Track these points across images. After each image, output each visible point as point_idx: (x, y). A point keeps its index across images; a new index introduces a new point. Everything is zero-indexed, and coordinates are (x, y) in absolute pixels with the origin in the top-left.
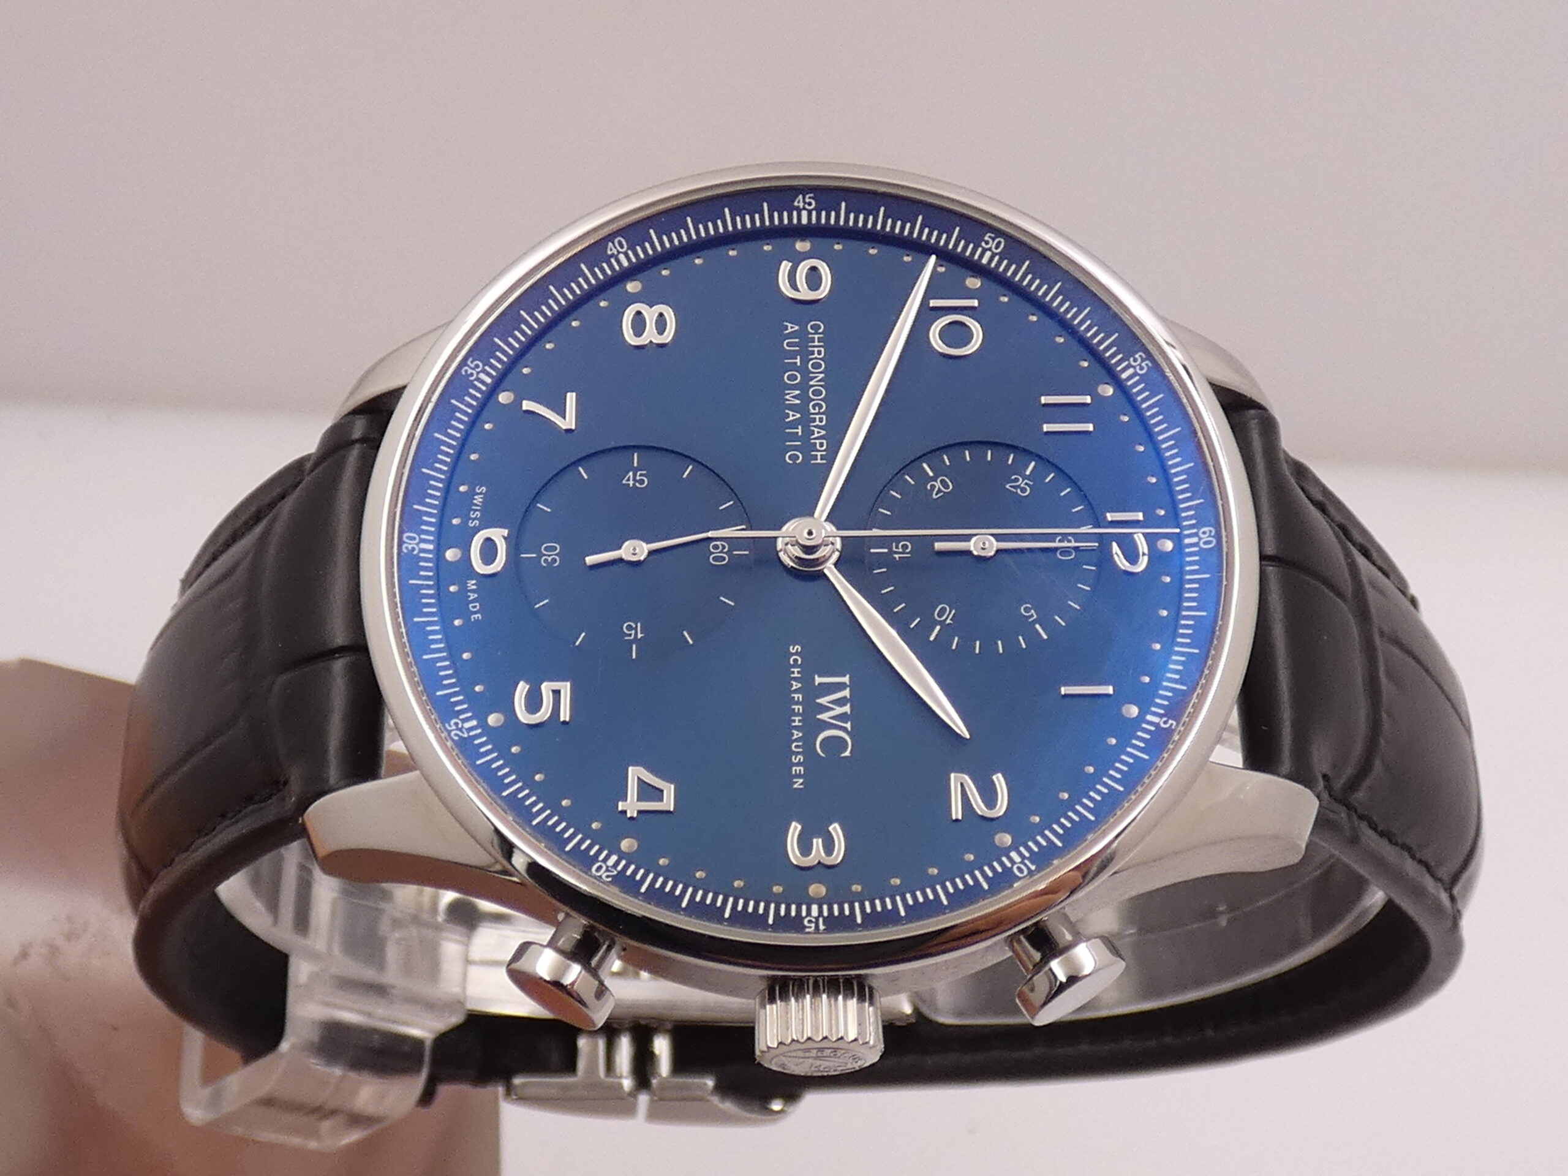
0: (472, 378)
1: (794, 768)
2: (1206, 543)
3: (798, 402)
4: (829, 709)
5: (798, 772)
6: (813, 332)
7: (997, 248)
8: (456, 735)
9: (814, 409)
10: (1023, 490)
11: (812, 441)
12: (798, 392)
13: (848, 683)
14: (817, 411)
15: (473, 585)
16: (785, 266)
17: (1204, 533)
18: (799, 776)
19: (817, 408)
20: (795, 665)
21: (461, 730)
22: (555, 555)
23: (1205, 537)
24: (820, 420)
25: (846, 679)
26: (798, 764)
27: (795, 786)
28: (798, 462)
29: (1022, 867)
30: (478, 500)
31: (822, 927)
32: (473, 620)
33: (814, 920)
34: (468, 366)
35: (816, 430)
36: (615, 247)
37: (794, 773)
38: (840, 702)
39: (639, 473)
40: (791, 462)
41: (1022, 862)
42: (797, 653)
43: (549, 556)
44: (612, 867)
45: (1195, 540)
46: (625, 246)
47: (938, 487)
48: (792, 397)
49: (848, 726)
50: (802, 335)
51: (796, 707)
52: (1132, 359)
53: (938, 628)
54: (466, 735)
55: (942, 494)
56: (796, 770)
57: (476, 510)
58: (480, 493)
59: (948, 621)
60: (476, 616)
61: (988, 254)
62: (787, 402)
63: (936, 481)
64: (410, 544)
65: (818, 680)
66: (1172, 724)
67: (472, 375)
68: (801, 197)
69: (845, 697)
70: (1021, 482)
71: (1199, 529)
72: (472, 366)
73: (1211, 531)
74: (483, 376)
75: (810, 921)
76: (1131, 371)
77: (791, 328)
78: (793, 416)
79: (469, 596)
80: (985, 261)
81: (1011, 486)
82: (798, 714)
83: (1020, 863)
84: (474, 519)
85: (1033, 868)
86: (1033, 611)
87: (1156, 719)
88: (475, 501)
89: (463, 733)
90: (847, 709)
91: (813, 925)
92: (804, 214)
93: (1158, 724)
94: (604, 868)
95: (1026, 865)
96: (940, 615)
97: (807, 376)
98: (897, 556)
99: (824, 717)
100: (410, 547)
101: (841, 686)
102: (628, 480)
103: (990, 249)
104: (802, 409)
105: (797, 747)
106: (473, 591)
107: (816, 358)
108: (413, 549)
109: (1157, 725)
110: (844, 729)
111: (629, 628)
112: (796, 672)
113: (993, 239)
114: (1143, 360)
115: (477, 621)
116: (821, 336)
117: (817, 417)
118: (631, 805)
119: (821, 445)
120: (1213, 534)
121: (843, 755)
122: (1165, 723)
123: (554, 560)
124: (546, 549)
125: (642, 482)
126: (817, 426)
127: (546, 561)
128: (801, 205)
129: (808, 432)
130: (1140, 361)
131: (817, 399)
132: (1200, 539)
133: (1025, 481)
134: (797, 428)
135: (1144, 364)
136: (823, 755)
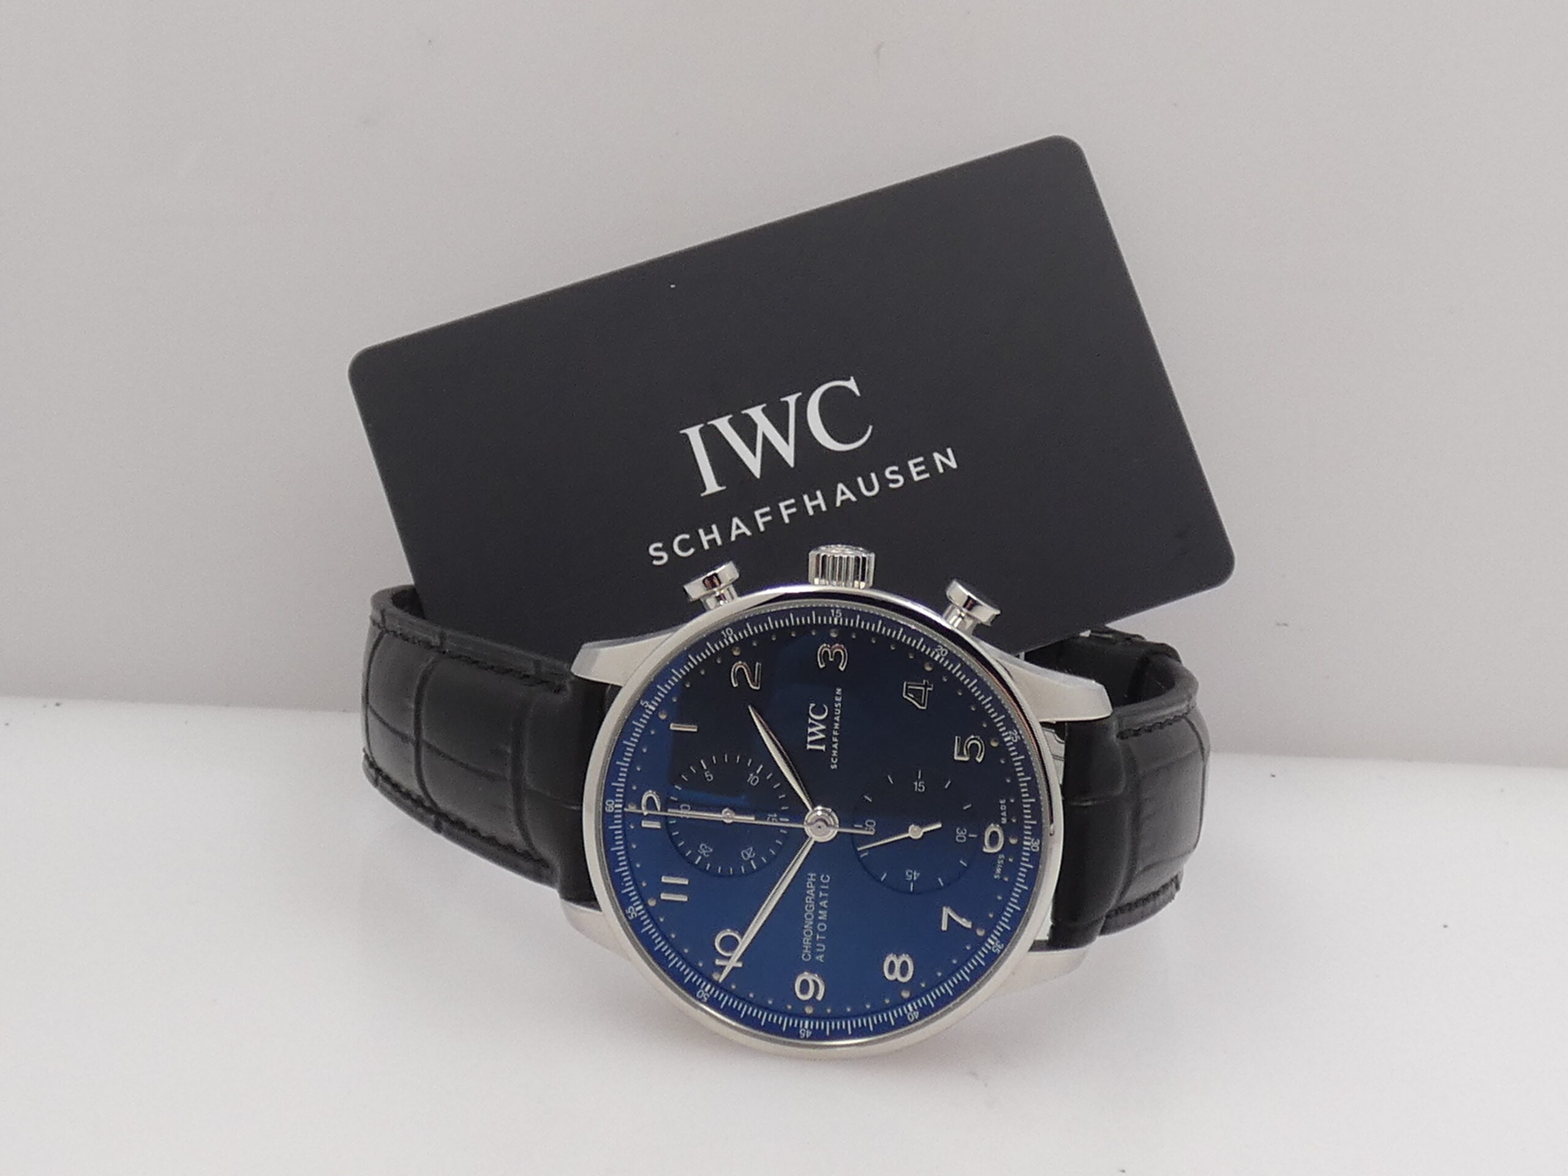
0: (998, 942)
1: (840, 700)
3: (820, 912)
4: (818, 731)
5: (838, 697)
6: (808, 954)
7: (702, 992)
8: (1015, 733)
10: (703, 847)
11: (814, 887)
12: (820, 918)
13: (808, 744)
15: (1003, 821)
16: (819, 997)
17: (611, 809)
18: (838, 695)
19: (810, 906)
20: (835, 757)
21: (1012, 736)
22: (959, 834)
23: (611, 806)
24: (809, 900)
25: (809, 746)
26: (837, 702)
27: (841, 690)
28: (823, 876)
29: (728, 634)
30: (999, 871)
31: (833, 611)
32: (1005, 800)
33: (837, 615)
34: (999, 949)
35: (812, 894)
36: (914, 1015)
38: (813, 734)
39: (911, 879)
40: (828, 876)
41: (728, 636)
42: (833, 764)
43: (962, 834)
44: (938, 653)
45: (616, 806)
46: (908, 1015)
47: (748, 854)
48: (823, 915)
49: (810, 721)
50: (814, 953)
51: (836, 733)
52: (636, 916)
53: (758, 771)
54: (1010, 732)
55: (748, 850)
56: (840, 698)
57: (1001, 865)
58: (997, 874)
59: (751, 775)
60: (1002, 803)
61: (707, 989)
62: (826, 912)
64: (1036, 845)
65: (823, 748)
66: (642, 702)
67: (998, 944)
68: (808, 1036)
69: (810, 736)
70: (704, 851)
71: (614, 811)
72: (997, 949)
74: (993, 943)
75: (839, 615)
76: (637, 909)
77: (820, 958)
79: (1006, 814)
80: (709, 986)
81: (710, 850)
84: (1001, 859)
85: (723, 632)
86: (707, 776)
87: (651, 707)
89: (1011, 734)
90: (810, 730)
91: (837, 612)
92: (806, 1026)
93: (649, 704)
94: (942, 652)
96: (756, 779)
97: (814, 926)
98: (775, 816)
99: (822, 727)
100: (1036, 843)
101: (812, 743)
102: (916, 875)
103: (705, 993)
104: (818, 908)
105: (838, 711)
106: (1003, 816)
107: (808, 937)
108: (1034, 842)
110: (812, 719)
111: (921, 788)
112: (835, 753)
113: (703, 997)
114: (630, 914)
115: (1002, 799)
116: (804, 951)
117: (810, 902)
118: (926, 686)
119: (810, 885)
120: (607, 808)
121: (814, 704)
123: (959, 831)
124: (964, 839)
125: (909, 873)
126: (810, 896)
127: (964, 832)
128: (808, 1032)
129: (816, 893)
130: (632, 914)
131: (810, 912)
132: (614, 806)
133: (702, 852)
134: (822, 896)
135: (630, 912)
136: (825, 706)
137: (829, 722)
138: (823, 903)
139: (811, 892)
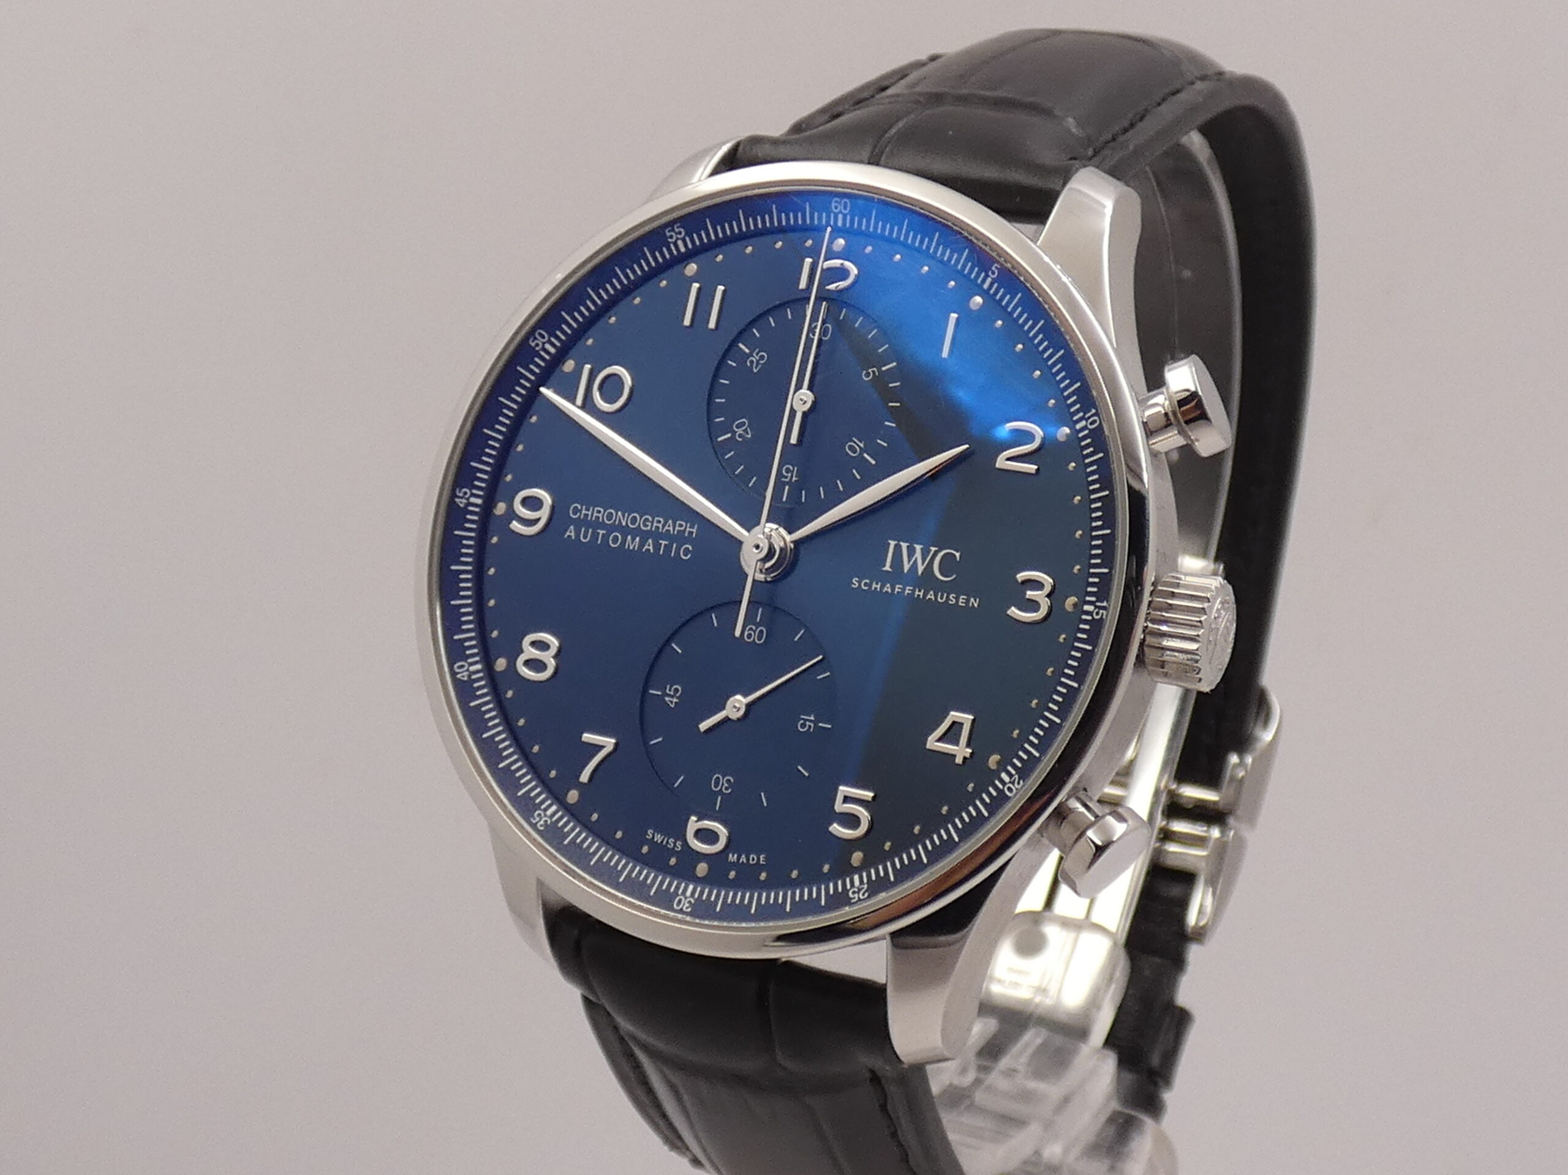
0: (549, 822)
1: (960, 604)
2: (845, 208)
3: (638, 539)
4: (915, 562)
5: (964, 601)
6: (578, 514)
7: (544, 337)
8: (863, 894)
9: (647, 526)
10: (762, 357)
11: (676, 532)
12: (629, 537)
13: (896, 542)
14: (650, 524)
15: (733, 856)
16: (515, 525)
17: (836, 207)
18: (968, 601)
19: (647, 523)
20: (870, 585)
21: (860, 890)
22: (723, 779)
23: (841, 206)
24: (657, 523)
25: (892, 543)
26: (957, 599)
27: (976, 605)
28: (690, 548)
29: (1091, 419)
30: (658, 838)
31: (1105, 604)
32: (764, 863)
33: (1097, 610)
34: (537, 823)
35: (666, 528)
36: (462, 672)
37: (964, 605)
38: (911, 551)
39: (668, 691)
40: (689, 556)
41: (1087, 420)
42: (860, 582)
43: (723, 784)
44: (1011, 778)
45: (840, 216)
46: (464, 663)
47: (742, 430)
48: (633, 543)
50: (579, 524)
51: (907, 592)
52: (670, 240)
53: (865, 455)
54: (866, 886)
55: (748, 429)
56: (962, 602)
57: (667, 842)
58: (653, 835)
59: (862, 445)
60: (761, 859)
61: (548, 346)
62: (636, 549)
63: (736, 432)
64: (684, 904)
65: (887, 568)
66: (996, 268)
67: (546, 821)
68: (457, 500)
69: (908, 547)
70: (755, 358)
71: (832, 211)
72: (538, 819)
73: (836, 202)
74: (549, 812)
75: (1097, 614)
76: (680, 243)
77: (571, 532)
78: (649, 546)
79: (743, 862)
80: (552, 350)
81: (756, 368)
82: (913, 591)
83: (1087, 421)
84: (675, 844)
85: (1094, 411)
86: (870, 370)
87: (989, 280)
88: (659, 841)
89: (863, 888)
90: (918, 547)
91: (1101, 611)
92: (473, 500)
93: (993, 279)
94: (1011, 786)
95: (1089, 418)
96: (855, 452)
97: (619, 528)
98: (794, 479)
99: (921, 568)
100: (687, 905)
101: (898, 548)
102: (672, 702)
103: (544, 343)
104: (645, 536)
105: (941, 598)
106: (739, 857)
107: (603, 516)
108: (689, 902)
109: (994, 281)
110: (936, 553)
111: (803, 726)
112: (876, 586)
113: (535, 338)
114: (673, 230)
115: (766, 859)
116: (584, 507)
117: (655, 524)
118: (961, 751)
119: (681, 525)
120: (839, 200)
121: (958, 559)
122: (993, 273)
123: (728, 781)
124: (716, 787)
125: (676, 690)
126: (664, 526)
127: (727, 789)
128: (464, 501)
129: (667, 535)
130: (673, 234)
131: (640, 521)
132: (840, 212)
133: (755, 355)
134: (661, 544)
135: (677, 230)
136: (954, 576)
137: (927, 580)
139: (669, 526)
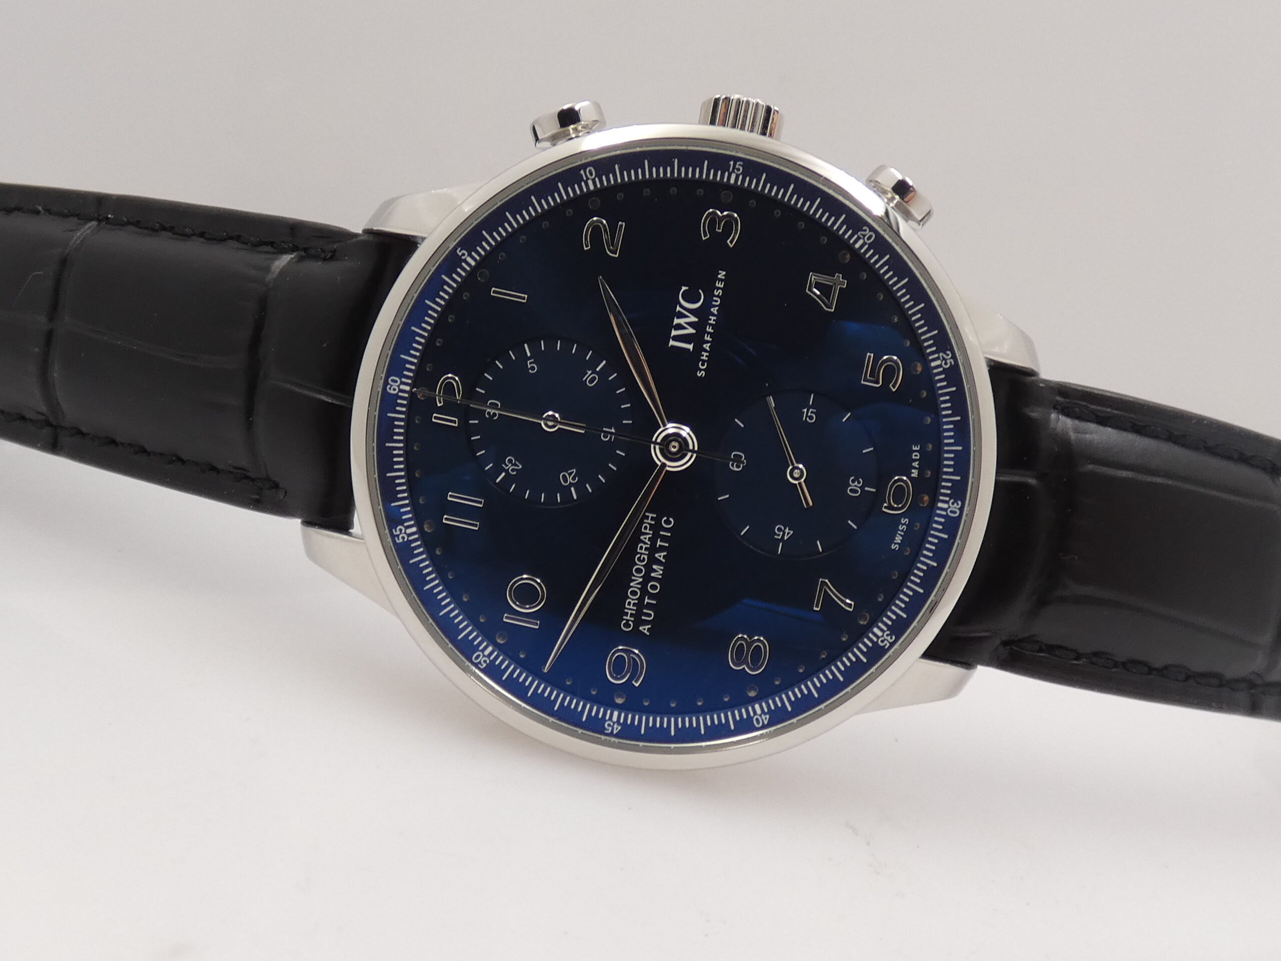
0: (888, 632)
1: (722, 286)
2: (396, 382)
3: (654, 567)
4: (688, 323)
5: (720, 283)
6: (630, 622)
7: (479, 656)
9: (644, 558)
10: (510, 461)
11: (651, 532)
12: (653, 575)
13: (671, 340)
14: (642, 556)
15: (914, 474)
16: (636, 683)
17: (394, 390)
18: (720, 280)
19: (642, 558)
20: (704, 362)
21: (944, 359)
22: (851, 486)
23: (395, 385)
25: (672, 343)
26: (718, 288)
27: (724, 273)
28: (665, 518)
29: (588, 174)
30: (898, 539)
31: (731, 164)
32: (919, 446)
33: (736, 171)
34: (889, 642)
35: (647, 541)
36: (762, 720)
37: (723, 283)
38: (679, 327)
39: (780, 537)
40: (671, 519)
41: (588, 179)
42: (701, 370)
43: (856, 486)
44: (861, 238)
45: (402, 387)
46: (754, 719)
47: (570, 478)
48: (658, 571)
49: (678, 308)
50: (638, 622)
51: (710, 330)
52: (406, 539)
53: (598, 369)
54: (941, 354)
55: (569, 472)
57: (902, 531)
58: (895, 544)
59: (590, 372)
60: (916, 449)
61: (487, 653)
62: (662, 568)
63: (570, 482)
64: (955, 508)
65: (690, 347)
66: (460, 251)
67: (887, 635)
68: (615, 732)
69: (675, 330)
70: (510, 467)
71: (397, 394)
72: (885, 643)
73: (390, 389)
74: (880, 634)
75: (738, 170)
76: (409, 531)
77: (645, 629)
79: (918, 464)
80: (490, 649)
81: (518, 466)
83: (590, 177)
84: (905, 524)
85: (582, 172)
86: (529, 366)
87: (469, 260)
88: (901, 538)
89: (943, 357)
90: (676, 321)
91: (737, 166)
92: (615, 718)
93: (468, 255)
94: (866, 237)
95: (586, 176)
96: (594, 378)
97: (644, 584)
98: (613, 431)
99: (693, 319)
100: (955, 505)
101: (676, 338)
102: (788, 534)
103: (484, 656)
104: (652, 560)
105: (717, 301)
106: (915, 468)
107: (633, 599)
108: (953, 504)
109: (470, 255)
110: (681, 306)
111: (811, 418)
112: (705, 356)
113: (480, 662)
114: (398, 536)
115: (916, 445)
116: (624, 617)
117: (643, 551)
118: (840, 282)
119: (646, 528)
120: (389, 386)
121: (687, 288)
123: (853, 481)
124: (857, 492)
125: (779, 529)
126: (645, 543)
127: (859, 483)
128: (615, 726)
129: (653, 540)
130: (400, 536)
131: (640, 565)
132: (399, 386)
133: (507, 468)
134: (659, 545)
135: (398, 533)
136: (700, 291)
137: (702, 314)
138: (660, 556)
139: (645, 538)
